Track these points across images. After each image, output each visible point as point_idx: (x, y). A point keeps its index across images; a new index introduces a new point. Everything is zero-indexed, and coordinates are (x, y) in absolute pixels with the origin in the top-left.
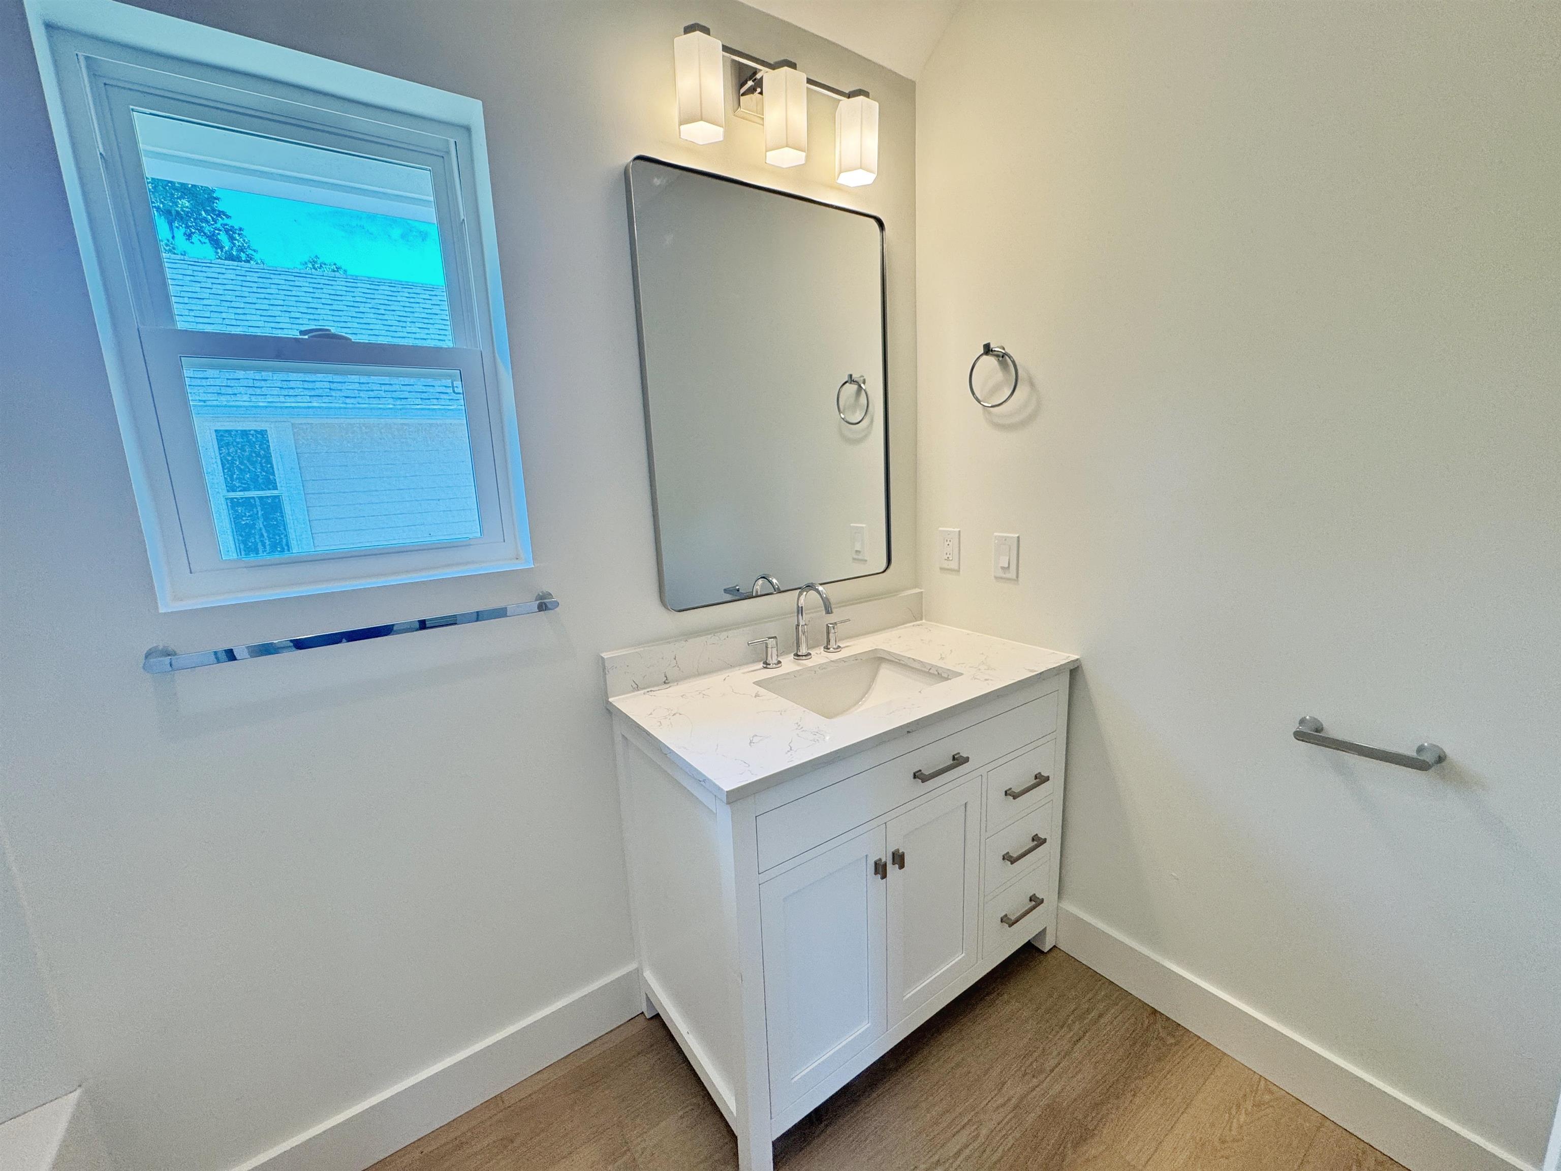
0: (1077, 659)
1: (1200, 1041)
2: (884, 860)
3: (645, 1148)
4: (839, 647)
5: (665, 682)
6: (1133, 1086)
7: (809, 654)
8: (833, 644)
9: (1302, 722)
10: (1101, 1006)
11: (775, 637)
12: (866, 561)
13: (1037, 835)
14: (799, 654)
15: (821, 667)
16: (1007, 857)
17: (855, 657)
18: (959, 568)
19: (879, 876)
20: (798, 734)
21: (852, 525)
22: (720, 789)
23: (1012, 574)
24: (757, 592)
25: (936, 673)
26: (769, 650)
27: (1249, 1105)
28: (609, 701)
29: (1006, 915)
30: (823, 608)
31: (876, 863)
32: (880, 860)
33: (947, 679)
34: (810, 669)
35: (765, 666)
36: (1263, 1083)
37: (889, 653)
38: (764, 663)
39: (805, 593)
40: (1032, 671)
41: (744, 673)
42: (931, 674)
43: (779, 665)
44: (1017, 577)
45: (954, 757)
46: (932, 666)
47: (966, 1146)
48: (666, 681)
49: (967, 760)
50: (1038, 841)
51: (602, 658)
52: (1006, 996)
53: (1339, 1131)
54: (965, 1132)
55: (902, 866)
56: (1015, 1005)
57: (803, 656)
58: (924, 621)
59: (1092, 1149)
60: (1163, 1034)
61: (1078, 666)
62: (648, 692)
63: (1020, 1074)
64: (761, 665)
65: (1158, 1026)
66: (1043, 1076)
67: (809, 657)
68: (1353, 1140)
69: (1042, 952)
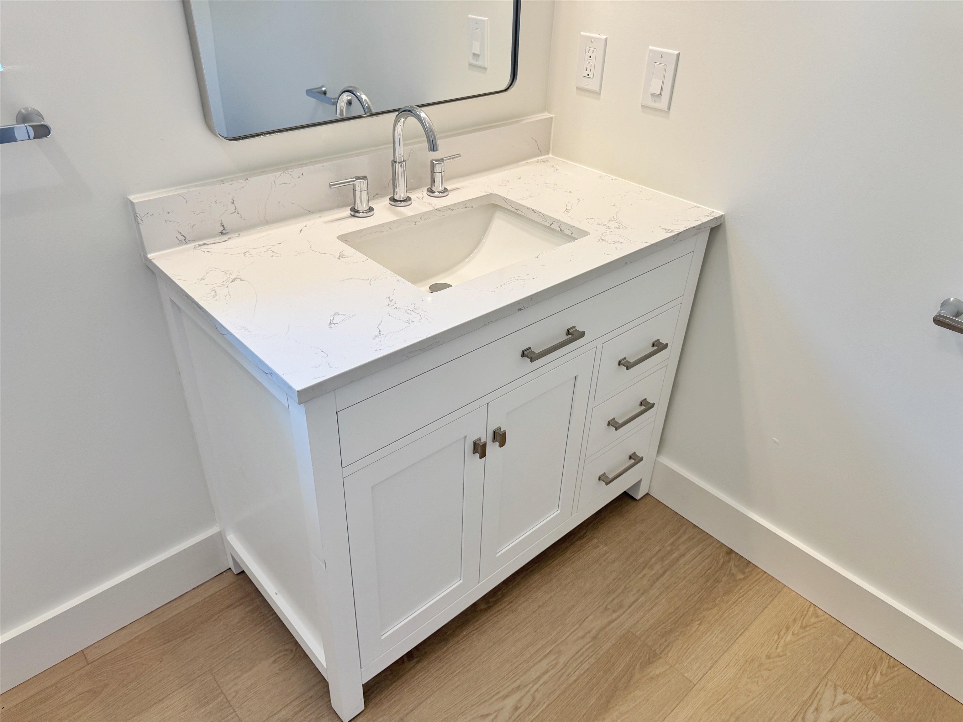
0: (722, 216)
1: (766, 575)
2: (483, 440)
3: (237, 692)
4: (446, 190)
5: (222, 233)
6: (701, 616)
7: (408, 199)
8: (438, 187)
9: (944, 304)
10: (683, 548)
11: (365, 178)
12: (486, 69)
13: (646, 399)
14: (397, 197)
15: (423, 216)
16: (614, 424)
17: (465, 204)
18: (600, 90)
19: (477, 455)
20: (389, 313)
21: (470, 16)
22: (290, 387)
23: (663, 104)
24: (342, 113)
25: (559, 229)
26: (358, 194)
27: (796, 628)
28: (148, 258)
29: (604, 474)
30: (425, 138)
31: (475, 443)
32: (480, 439)
33: (571, 238)
34: (410, 219)
35: (352, 213)
36: (812, 609)
37: (505, 200)
38: (351, 210)
39: (403, 120)
40: (668, 231)
41: (326, 223)
42: (553, 230)
43: (371, 213)
44: (669, 108)
45: (568, 331)
46: (555, 220)
47: (546, 672)
48: (224, 232)
49: (582, 334)
50: (647, 406)
51: (132, 203)
52: (595, 541)
53: (866, 643)
54: (545, 662)
55: (502, 444)
56: (603, 548)
57: (401, 201)
58: (550, 155)
59: (656, 670)
60: (734, 571)
61: (721, 224)
62: (200, 245)
63: (601, 609)
64: (347, 212)
65: (731, 564)
66: (621, 611)
67: (409, 203)
68: (875, 650)
69: (635, 499)
